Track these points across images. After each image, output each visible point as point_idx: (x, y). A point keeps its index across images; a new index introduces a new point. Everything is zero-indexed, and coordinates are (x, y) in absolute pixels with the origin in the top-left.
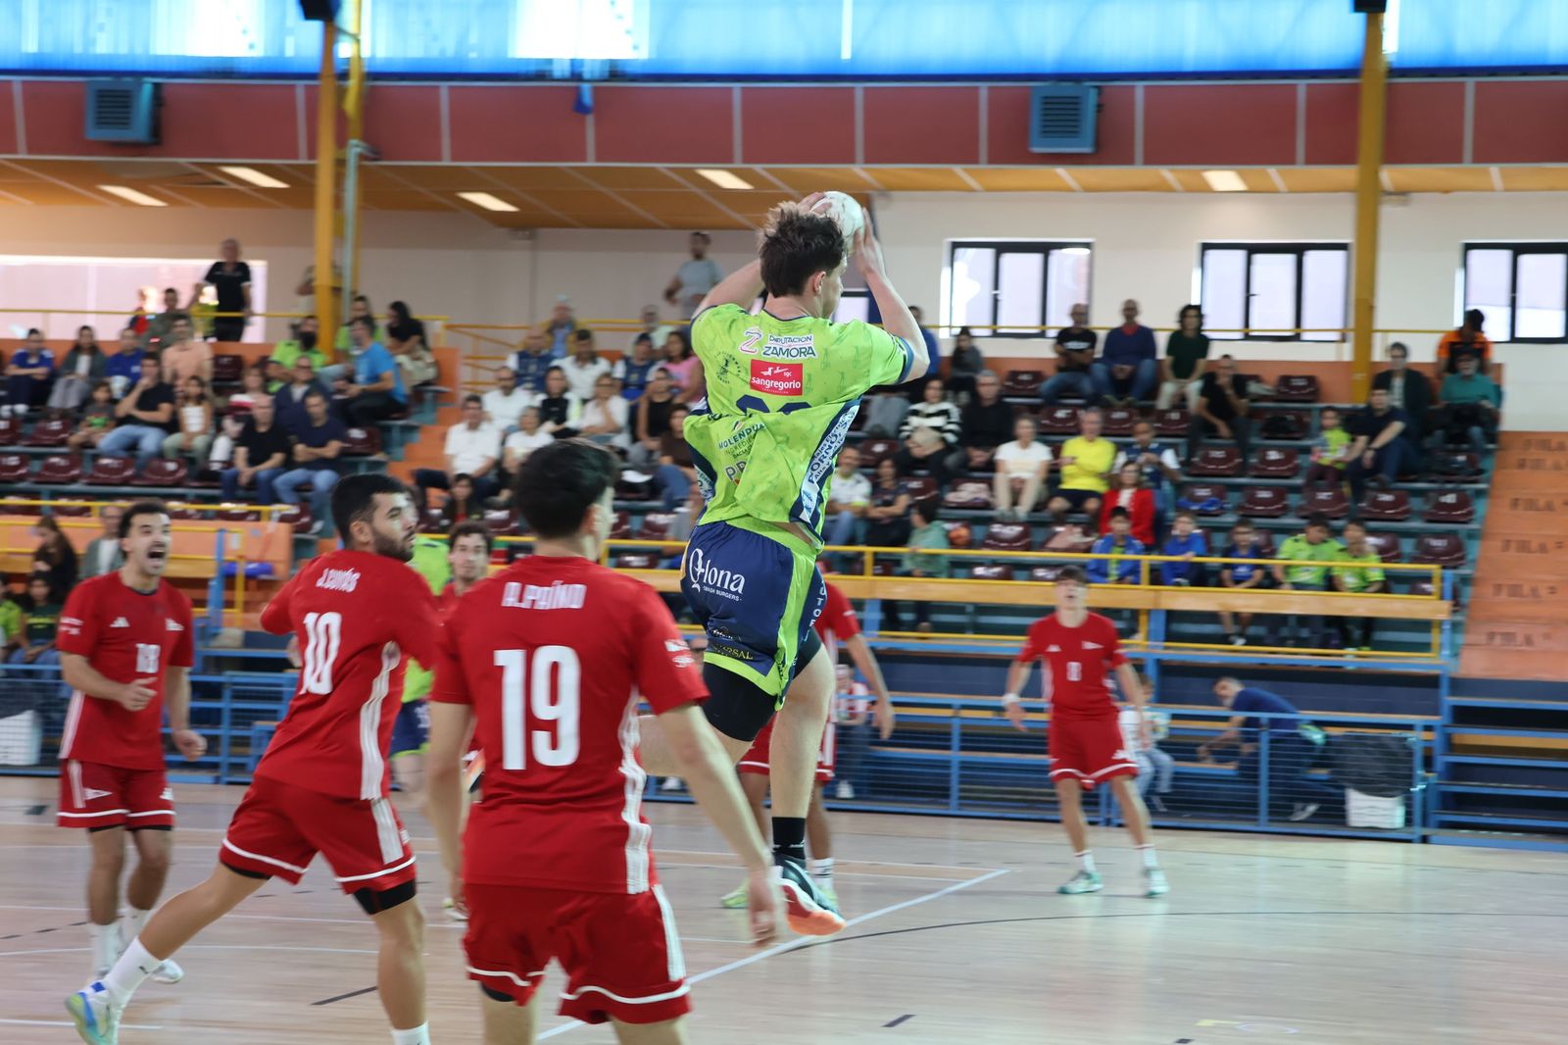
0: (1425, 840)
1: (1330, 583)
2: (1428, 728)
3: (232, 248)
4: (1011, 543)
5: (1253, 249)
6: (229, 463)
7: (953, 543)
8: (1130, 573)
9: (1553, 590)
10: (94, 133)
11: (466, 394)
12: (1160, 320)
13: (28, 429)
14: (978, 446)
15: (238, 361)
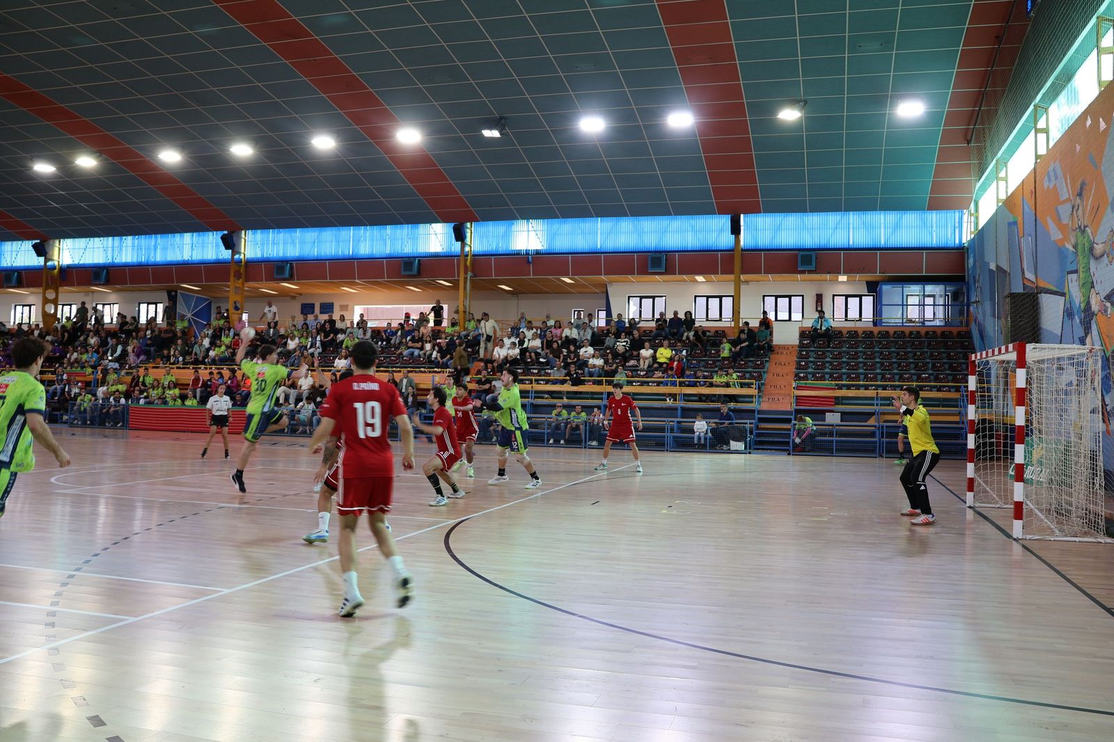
0: (750, 453)
1: (727, 385)
2: (750, 424)
3: (438, 302)
4: (643, 376)
5: (708, 297)
6: (436, 358)
7: (627, 377)
8: (674, 384)
9: (785, 386)
10: (403, 273)
11: (500, 339)
12: (681, 316)
13: (387, 350)
14: (635, 350)
15: (439, 331)
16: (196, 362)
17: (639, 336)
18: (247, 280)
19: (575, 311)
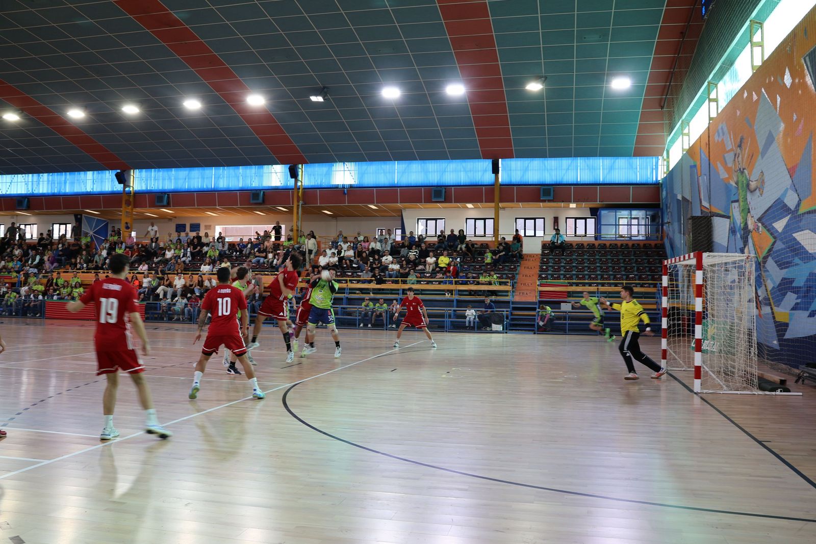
0: (506, 333)
1: (490, 283)
2: (506, 311)
3: (278, 223)
4: (428, 277)
5: (476, 219)
6: (276, 264)
7: (417, 277)
8: (451, 283)
9: (531, 284)
10: (252, 201)
11: (323, 250)
14: (422, 258)
15: (279, 244)
16: (97, 268)
17: (426, 248)
18: (135, 206)
19: (378, 229)
